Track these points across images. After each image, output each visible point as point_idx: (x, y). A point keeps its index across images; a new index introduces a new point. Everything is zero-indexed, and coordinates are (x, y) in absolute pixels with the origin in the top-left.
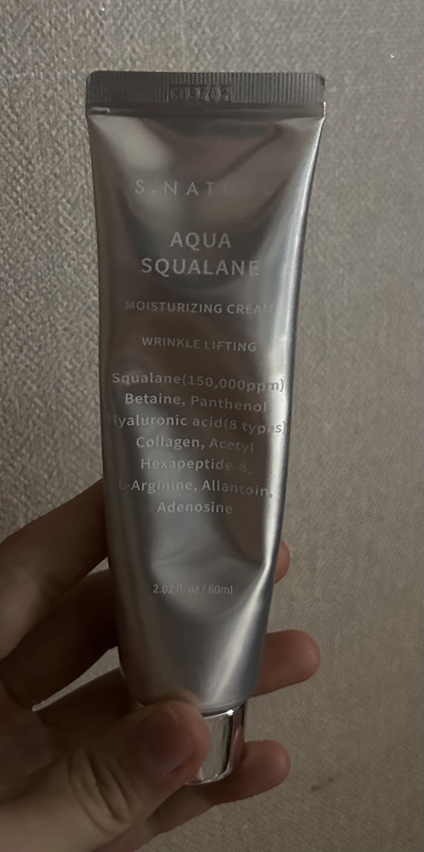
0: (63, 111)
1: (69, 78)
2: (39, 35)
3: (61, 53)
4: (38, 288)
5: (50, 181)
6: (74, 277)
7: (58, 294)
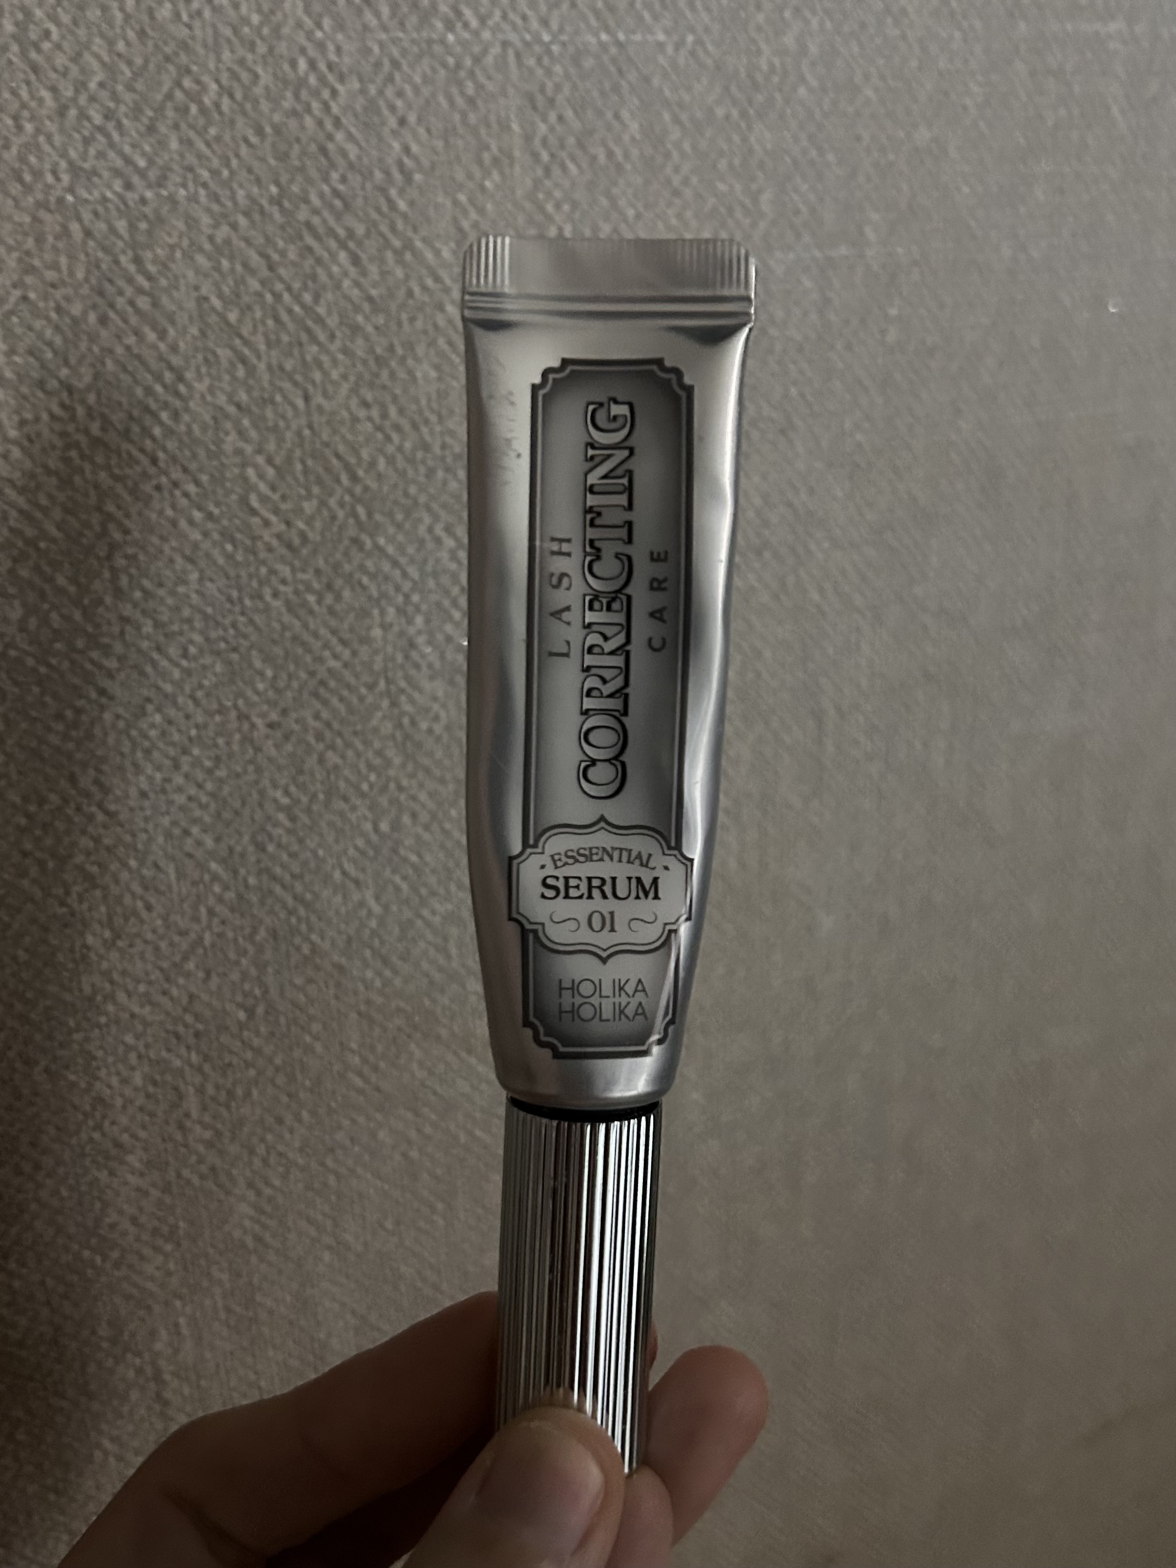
0: (252, 272)
1: (264, 202)
2: (194, 109)
3: (244, 150)
4: (207, 639)
5: (227, 416)
6: (287, 618)
7: (254, 653)
